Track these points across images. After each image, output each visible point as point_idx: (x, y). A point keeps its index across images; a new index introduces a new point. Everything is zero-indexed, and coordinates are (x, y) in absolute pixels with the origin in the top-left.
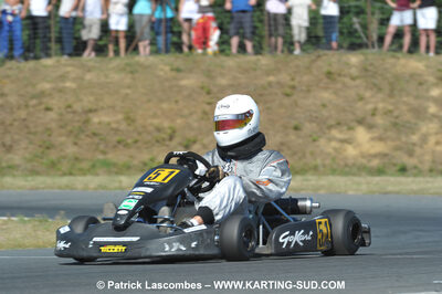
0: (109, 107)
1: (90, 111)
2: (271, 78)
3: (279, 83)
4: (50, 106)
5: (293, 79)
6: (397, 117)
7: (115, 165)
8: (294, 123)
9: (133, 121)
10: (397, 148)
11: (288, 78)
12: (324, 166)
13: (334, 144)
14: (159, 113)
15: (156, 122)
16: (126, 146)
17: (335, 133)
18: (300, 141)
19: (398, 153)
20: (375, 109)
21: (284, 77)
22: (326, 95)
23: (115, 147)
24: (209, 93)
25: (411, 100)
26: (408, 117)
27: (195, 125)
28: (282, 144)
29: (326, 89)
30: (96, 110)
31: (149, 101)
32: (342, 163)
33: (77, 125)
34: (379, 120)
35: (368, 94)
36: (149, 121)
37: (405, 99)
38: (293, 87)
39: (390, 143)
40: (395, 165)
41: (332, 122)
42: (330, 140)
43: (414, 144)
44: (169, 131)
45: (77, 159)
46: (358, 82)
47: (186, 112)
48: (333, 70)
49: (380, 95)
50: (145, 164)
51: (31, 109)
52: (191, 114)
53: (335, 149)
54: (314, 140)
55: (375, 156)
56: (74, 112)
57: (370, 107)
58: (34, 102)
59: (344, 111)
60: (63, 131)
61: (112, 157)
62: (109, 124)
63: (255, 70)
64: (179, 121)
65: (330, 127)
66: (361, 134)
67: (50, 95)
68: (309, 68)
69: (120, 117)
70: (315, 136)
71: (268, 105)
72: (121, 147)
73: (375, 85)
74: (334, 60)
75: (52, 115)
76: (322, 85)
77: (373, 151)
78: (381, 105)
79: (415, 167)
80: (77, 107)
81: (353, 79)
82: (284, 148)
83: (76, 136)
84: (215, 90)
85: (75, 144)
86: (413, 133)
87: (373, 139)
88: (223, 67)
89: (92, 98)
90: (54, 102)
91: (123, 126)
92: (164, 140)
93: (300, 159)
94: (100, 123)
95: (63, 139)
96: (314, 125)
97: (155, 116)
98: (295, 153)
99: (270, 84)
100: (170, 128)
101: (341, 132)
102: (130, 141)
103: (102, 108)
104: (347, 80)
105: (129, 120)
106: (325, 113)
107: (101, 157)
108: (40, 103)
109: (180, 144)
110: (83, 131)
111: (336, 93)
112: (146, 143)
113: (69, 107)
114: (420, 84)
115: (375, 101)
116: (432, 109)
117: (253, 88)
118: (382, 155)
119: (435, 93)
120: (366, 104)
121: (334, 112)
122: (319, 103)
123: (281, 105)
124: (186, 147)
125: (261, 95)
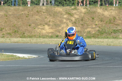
2: (23, 12)
3: (25, 14)
5: (28, 13)
6: (55, 23)
8: (29, 24)
10: (56, 31)
11: (27, 12)
12: (37, 35)
13: (39, 30)
18: (31, 29)
19: (56, 32)
20: (50, 21)
21: (26, 12)
22: (37, 17)
24: (6, 16)
25: (59, 18)
26: (58, 23)
27: (3, 24)
29: (37, 15)
32: (42, 35)
34: (51, 23)
35: (48, 17)
37: (57, 18)
38: (28, 15)
39: (54, 29)
40: (55, 35)
41: (39, 24)
42: (39, 28)
43: (60, 30)
46: (45, 13)
48: (38, 10)
49: (51, 17)
52: (2, 22)
53: (40, 31)
54: (34, 29)
55: (50, 33)
57: (49, 20)
59: (42, 21)
63: (18, 10)
65: (38, 25)
66: (46, 27)
68: (32, 10)
70: (34, 28)
71: (22, 19)
73: (50, 14)
74: (39, 8)
76: (36, 14)
77: (50, 32)
79: (61, 36)
81: (44, 13)
82: (27, 31)
84: (8, 16)
86: (60, 27)
87: (49, 28)
88: (10, 9)
93: (31, 33)
96: (34, 25)
98: (29, 32)
99: (22, 14)
101: (41, 26)
104: (42, 13)
106: (37, 21)
114: (61, 14)
115: (50, 19)
116: (65, 21)
117: (18, 15)
118: (52, 33)
119: (65, 16)
120: (48, 19)
121: (39, 21)
122: (35, 19)
123: (25, 19)
124: (1, 30)
125: (20, 17)
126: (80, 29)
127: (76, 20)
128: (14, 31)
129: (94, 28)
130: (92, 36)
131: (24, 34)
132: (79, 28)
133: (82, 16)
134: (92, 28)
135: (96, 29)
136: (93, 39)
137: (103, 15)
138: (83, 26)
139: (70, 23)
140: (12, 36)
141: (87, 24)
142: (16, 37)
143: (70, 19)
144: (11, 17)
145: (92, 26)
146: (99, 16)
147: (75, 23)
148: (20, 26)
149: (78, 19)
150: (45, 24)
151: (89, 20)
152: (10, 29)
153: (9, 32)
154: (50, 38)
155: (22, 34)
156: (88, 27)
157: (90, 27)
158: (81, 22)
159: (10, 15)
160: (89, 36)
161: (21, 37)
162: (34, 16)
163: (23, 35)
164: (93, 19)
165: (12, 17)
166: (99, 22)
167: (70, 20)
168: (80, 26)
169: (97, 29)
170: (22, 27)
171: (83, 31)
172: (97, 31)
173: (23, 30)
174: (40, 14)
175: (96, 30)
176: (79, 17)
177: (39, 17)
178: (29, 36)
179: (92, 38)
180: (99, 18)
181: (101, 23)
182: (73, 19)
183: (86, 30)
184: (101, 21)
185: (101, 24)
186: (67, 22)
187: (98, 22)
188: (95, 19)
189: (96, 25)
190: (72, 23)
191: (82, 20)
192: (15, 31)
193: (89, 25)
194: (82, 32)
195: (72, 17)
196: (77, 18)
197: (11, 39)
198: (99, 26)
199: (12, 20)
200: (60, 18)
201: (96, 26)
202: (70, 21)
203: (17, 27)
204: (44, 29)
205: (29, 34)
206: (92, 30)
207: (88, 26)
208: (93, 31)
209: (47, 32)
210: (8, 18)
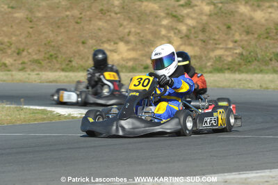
2: (68, 13)
3: (73, 16)
5: (81, 14)
6: (143, 37)
8: (83, 40)
10: (143, 56)
11: (78, 13)
14: (2, 33)
17: (106, 46)
18: (86, 50)
19: (144, 58)
20: (130, 32)
21: (76, 12)
22: (100, 23)
24: (31, 22)
25: (150, 26)
26: (149, 36)
27: (23, 40)
28: (75, 52)
29: (100, 19)
34: (132, 38)
35: (125, 23)
37: (147, 26)
38: (81, 18)
39: (139, 52)
40: (142, 65)
41: (104, 39)
44: (8, 44)
46: (119, 15)
47: (18, 33)
48: (104, 8)
49: (132, 24)
52: (21, 34)
55: (130, 60)
57: (127, 30)
59: (111, 33)
63: (58, 8)
64: (14, 38)
65: (103, 43)
66: (122, 46)
68: (90, 7)
70: (95, 48)
71: (67, 29)
73: (129, 17)
74: (105, 2)
76: (98, 17)
77: (129, 57)
78: (133, 30)
81: (116, 14)
82: (77, 55)
84: (35, 20)
86: (152, 46)
87: (129, 50)
88: (39, 6)
92: (5, 49)
93: (86, 61)
96: (94, 41)
98: (82, 59)
99: (67, 16)
100: (8, 42)
101: (110, 45)
104: (113, 15)
106: (100, 34)
109: (14, 52)
111: (106, 22)
114: (156, 17)
115: (129, 27)
116: (163, 32)
117: (57, 19)
118: (135, 60)
119: (165, 22)
120: (125, 28)
121: (105, 33)
122: (96, 28)
123: (74, 29)
124: (18, 54)
125: (62, 23)
126: (199, 50)
127: (189, 30)
128: (47, 56)
129: (231, 48)
130: (227, 67)
131: (70, 61)
132: (197, 48)
133: (204, 22)
134: (227, 49)
135: (235, 51)
136: (227, 75)
137: (251, 19)
138: (206, 45)
139: (175, 38)
140: (42, 68)
141: (214, 39)
142: (52, 69)
143: (176, 29)
144: (41, 24)
145: (227, 45)
146: (243, 21)
147: (187, 37)
148: (62, 45)
149: (194, 28)
150: (118, 41)
151: (221, 32)
152: (39, 51)
153: (35, 57)
154: (130, 72)
155: (67, 63)
156: (217, 46)
157: (221, 46)
158: (201, 36)
159: (39, 19)
160: (220, 67)
161: (63, 70)
162: (93, 22)
163: (68, 65)
164: (229, 27)
165: (43, 25)
166: (243, 36)
167: (176, 31)
168: (200, 43)
169: (237, 51)
170: (67, 47)
171: (206, 57)
172: (237, 55)
173: (68, 52)
174: (108, 18)
175: (236, 53)
176: (197, 22)
177: (105, 25)
178: (82, 66)
179: (226, 72)
180: (243, 26)
181: (246, 38)
182: (184, 28)
183: (212, 55)
184: (248, 33)
185: (246, 41)
186: (169, 35)
187: (240, 35)
188: (233, 27)
189: (236, 42)
190: (181, 38)
191: (203, 30)
192: (51, 56)
193: (219, 42)
194: (204, 58)
195: (180, 24)
196: (191, 25)
197: (40, 73)
198: (241, 44)
199: (43, 31)
200: (154, 25)
201: (236, 44)
202: (175, 33)
203: (56, 45)
204: (116, 52)
205: (81, 63)
206: (227, 53)
207: (216, 44)
208: (227, 56)
209: (122, 58)
210: (34, 26)
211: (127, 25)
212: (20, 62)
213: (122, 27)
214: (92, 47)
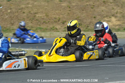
0: (41, 12)
1: (36, 13)
2: (87, 3)
3: (90, 5)
4: (24, 12)
5: (94, 3)
6: (123, 14)
7: (43, 29)
8: (94, 16)
9: (48, 16)
11: (92, 3)
14: (55, 13)
15: (54, 16)
16: (46, 23)
17: (106, 19)
18: (96, 21)
19: (124, 24)
20: (117, 12)
22: (103, 8)
23: (43, 23)
24: (69, 8)
27: (66, 17)
28: (90, 22)
30: (37, 13)
31: (52, 10)
33: (32, 17)
34: (118, 15)
36: (53, 16)
38: (94, 6)
39: (121, 22)
41: (105, 16)
42: (104, 21)
44: (58, 19)
45: (32, 27)
48: (105, 1)
49: (119, 8)
50: (51, 28)
51: (19, 13)
52: (64, 14)
55: (117, 25)
56: (31, 14)
57: (116, 11)
58: (20, 11)
59: (108, 12)
60: (28, 19)
61: (42, 26)
62: (41, 17)
63: (83, 1)
64: (61, 16)
66: (113, 19)
67: (24, 9)
69: (44, 15)
71: (87, 11)
72: (44, 23)
73: (117, 5)
75: (25, 14)
76: (102, 5)
77: (116, 24)
78: (119, 11)
80: (32, 12)
81: (111, 3)
82: (91, 23)
83: (32, 21)
84: (71, 7)
85: (32, 23)
87: (116, 20)
89: (36, 10)
90: (26, 11)
91: (45, 18)
92: (57, 21)
94: (38, 17)
95: (28, 21)
96: (100, 17)
97: (54, 14)
99: (87, 5)
100: (59, 18)
101: (107, 18)
102: (47, 22)
103: (39, 12)
104: (109, 3)
105: (47, 16)
106: (103, 13)
107: (39, 26)
108: (22, 11)
109: (61, 22)
110: (34, 19)
112: (52, 22)
113: (30, 12)
117: (82, 6)
118: (119, 25)
120: (115, 10)
121: (105, 13)
122: (101, 10)
123: (90, 11)
124: (63, 23)
125: (85, 8)
131: (88, 27)
144: (74, 8)
148: (84, 19)
150: (111, 16)
159: (73, 6)
162: (99, 7)
163: (87, 28)
165: (75, 9)
170: (86, 19)
173: (87, 22)
174: (107, 5)
177: (105, 8)
199: (75, 12)
203: (81, 19)
204: (110, 22)
209: (113, 24)
210: (71, 10)
211: (116, 8)
212: (64, 27)
213: (114, 10)
214: (99, 20)
